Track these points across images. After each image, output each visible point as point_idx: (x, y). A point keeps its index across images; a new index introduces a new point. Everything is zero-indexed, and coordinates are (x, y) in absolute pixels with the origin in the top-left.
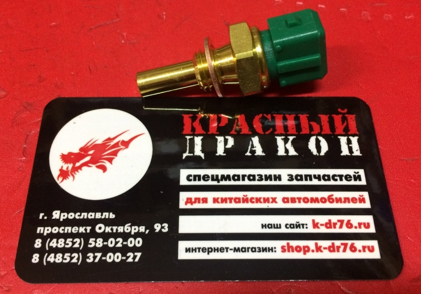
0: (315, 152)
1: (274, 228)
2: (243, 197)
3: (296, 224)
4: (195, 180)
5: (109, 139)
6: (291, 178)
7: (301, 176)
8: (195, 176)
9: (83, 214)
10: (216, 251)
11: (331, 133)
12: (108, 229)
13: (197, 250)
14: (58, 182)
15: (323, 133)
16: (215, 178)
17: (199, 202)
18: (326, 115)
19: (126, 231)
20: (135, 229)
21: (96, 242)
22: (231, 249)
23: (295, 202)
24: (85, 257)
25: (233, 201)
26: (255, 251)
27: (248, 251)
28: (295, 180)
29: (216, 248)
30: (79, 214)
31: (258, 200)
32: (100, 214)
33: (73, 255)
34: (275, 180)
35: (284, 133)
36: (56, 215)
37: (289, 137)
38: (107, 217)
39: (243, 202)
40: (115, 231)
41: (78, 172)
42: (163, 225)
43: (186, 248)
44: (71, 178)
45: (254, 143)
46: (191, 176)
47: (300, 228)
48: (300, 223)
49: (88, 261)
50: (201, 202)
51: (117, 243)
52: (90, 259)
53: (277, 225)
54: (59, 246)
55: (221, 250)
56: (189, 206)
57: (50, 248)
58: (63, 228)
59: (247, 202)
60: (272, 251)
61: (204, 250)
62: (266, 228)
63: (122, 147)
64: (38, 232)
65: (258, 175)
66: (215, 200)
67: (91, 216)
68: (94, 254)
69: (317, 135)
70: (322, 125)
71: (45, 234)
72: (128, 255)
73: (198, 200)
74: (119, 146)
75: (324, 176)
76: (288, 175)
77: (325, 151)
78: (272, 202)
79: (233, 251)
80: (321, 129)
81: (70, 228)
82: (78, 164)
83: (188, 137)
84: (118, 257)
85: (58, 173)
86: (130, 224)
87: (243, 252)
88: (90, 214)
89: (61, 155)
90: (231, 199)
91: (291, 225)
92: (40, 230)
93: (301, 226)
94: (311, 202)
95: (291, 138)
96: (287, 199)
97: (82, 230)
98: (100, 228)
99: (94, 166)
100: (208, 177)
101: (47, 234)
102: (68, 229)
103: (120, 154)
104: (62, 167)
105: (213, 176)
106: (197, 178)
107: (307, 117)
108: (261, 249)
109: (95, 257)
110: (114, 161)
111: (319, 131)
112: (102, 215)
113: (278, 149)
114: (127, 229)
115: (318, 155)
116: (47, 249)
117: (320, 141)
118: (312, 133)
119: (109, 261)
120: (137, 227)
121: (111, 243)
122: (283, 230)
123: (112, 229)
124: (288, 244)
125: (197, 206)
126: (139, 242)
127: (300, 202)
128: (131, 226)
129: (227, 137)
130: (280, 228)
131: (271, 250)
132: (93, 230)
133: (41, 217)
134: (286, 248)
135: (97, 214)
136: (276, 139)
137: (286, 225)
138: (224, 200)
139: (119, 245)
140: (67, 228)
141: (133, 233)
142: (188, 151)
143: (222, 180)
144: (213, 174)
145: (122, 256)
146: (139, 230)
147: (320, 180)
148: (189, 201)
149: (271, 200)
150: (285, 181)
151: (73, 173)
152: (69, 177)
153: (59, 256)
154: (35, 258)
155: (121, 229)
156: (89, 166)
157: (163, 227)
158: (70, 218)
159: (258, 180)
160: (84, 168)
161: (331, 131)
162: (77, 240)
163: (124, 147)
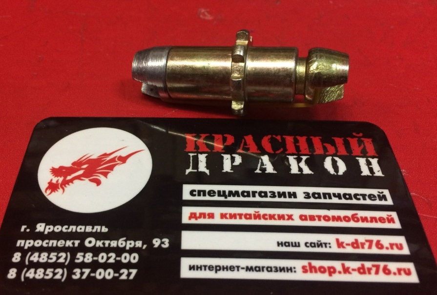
0: (332, 171)
1: (292, 246)
2: (255, 213)
3: (317, 243)
4: (199, 195)
5: (106, 155)
6: (307, 195)
7: (319, 194)
8: (199, 192)
9: (71, 227)
10: (225, 270)
11: (348, 154)
12: (99, 244)
13: (203, 268)
14: (46, 195)
15: (338, 154)
16: (222, 194)
17: (205, 217)
18: (341, 138)
19: (120, 246)
20: (130, 244)
21: (84, 257)
22: (243, 268)
23: (314, 220)
24: (71, 273)
25: (243, 217)
26: (271, 271)
27: (263, 271)
28: (312, 197)
29: (225, 267)
30: (67, 227)
31: (272, 217)
32: (91, 227)
33: (57, 271)
34: (290, 197)
35: (296, 153)
36: (40, 227)
37: (302, 157)
38: (99, 231)
39: (255, 218)
40: (107, 245)
41: (69, 185)
42: (163, 240)
43: (190, 266)
44: (60, 190)
45: (264, 161)
46: (195, 191)
47: (322, 247)
48: (322, 242)
49: (74, 277)
50: (207, 217)
51: (108, 258)
52: (76, 275)
53: (295, 243)
54: (41, 260)
55: (232, 268)
56: (193, 221)
57: (31, 262)
58: (47, 241)
59: (260, 219)
60: (292, 271)
61: (211, 268)
62: (282, 246)
63: (119, 162)
64: (18, 245)
65: (270, 192)
66: (223, 216)
67: (81, 229)
68: (81, 270)
69: (332, 156)
70: (337, 146)
71: (26, 247)
72: (122, 271)
73: (203, 215)
74: (116, 162)
75: (345, 195)
76: (304, 193)
77: (344, 171)
78: (288, 219)
79: (245, 270)
80: (337, 151)
81: (55, 242)
82: (69, 178)
83: (191, 155)
84: (109, 274)
85: (47, 185)
86: (125, 239)
87: (257, 271)
88: (79, 227)
89: (52, 168)
90: (240, 215)
91: (311, 243)
92: (21, 243)
93: (324, 245)
94: (333, 220)
95: (304, 158)
96: (305, 216)
97: (69, 243)
98: (90, 242)
99: (87, 180)
100: (214, 192)
101: (29, 247)
102: (53, 243)
103: (116, 168)
104: (51, 180)
105: (219, 192)
106: (202, 193)
107: (320, 139)
108: (278, 269)
109: (82, 274)
110: (109, 175)
111: (335, 152)
112: (93, 228)
113: (291, 167)
114: (122, 244)
115: (336, 174)
116: (27, 263)
117: (336, 162)
118: (327, 153)
119: (99, 277)
120: (132, 242)
121: (102, 258)
122: (303, 249)
123: (104, 244)
124: (310, 264)
125: (202, 221)
126: (134, 258)
127: (320, 220)
128: (126, 241)
129: (234, 155)
130: (299, 246)
131: (290, 270)
132: (82, 244)
133: (22, 230)
134: (308, 268)
135: (87, 227)
136: (288, 158)
137: (306, 244)
138: (233, 216)
139: (112, 261)
140: (51, 242)
141: (128, 248)
142: (191, 167)
143: (229, 196)
144: (219, 190)
145: (115, 272)
146: (135, 245)
147: (340, 198)
148: (193, 216)
149: (286, 217)
150: (301, 198)
151: (63, 186)
152: (58, 190)
153: (40, 271)
154: (12, 274)
155: (114, 244)
156: (82, 180)
157: (163, 243)
158: (56, 230)
159: (270, 197)
160: (76, 182)
161: (347, 152)
162: (63, 255)
163: (121, 162)
